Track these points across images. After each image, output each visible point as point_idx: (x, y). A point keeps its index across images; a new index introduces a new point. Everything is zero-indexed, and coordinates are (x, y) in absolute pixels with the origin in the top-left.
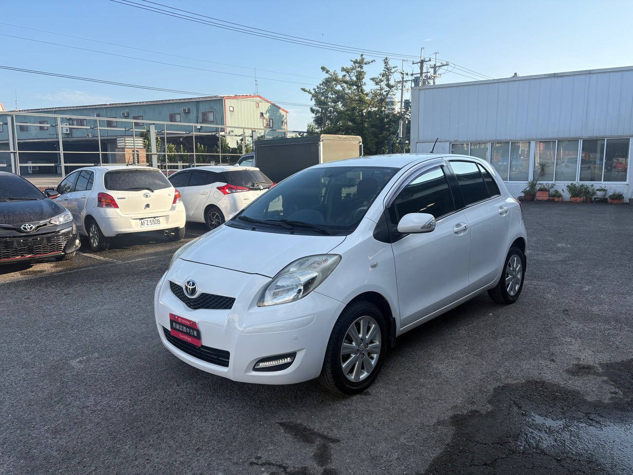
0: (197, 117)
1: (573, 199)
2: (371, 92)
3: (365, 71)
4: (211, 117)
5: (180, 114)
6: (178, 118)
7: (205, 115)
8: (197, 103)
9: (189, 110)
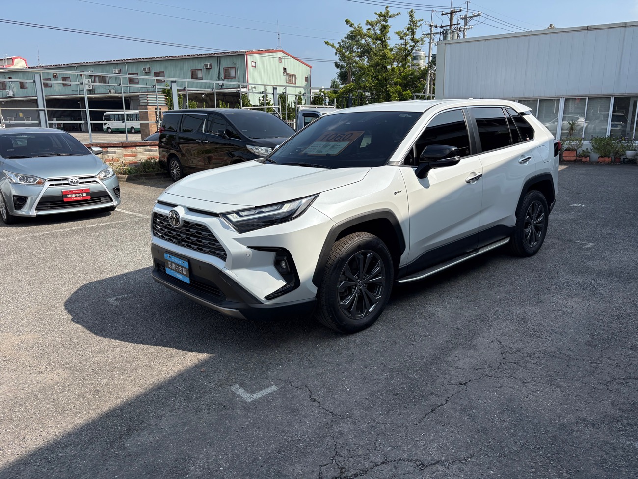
0: (219, 73)
1: (601, 159)
2: (396, 47)
3: (389, 25)
4: (232, 73)
5: (201, 70)
6: (199, 74)
7: (226, 70)
8: (219, 57)
9: (211, 65)
